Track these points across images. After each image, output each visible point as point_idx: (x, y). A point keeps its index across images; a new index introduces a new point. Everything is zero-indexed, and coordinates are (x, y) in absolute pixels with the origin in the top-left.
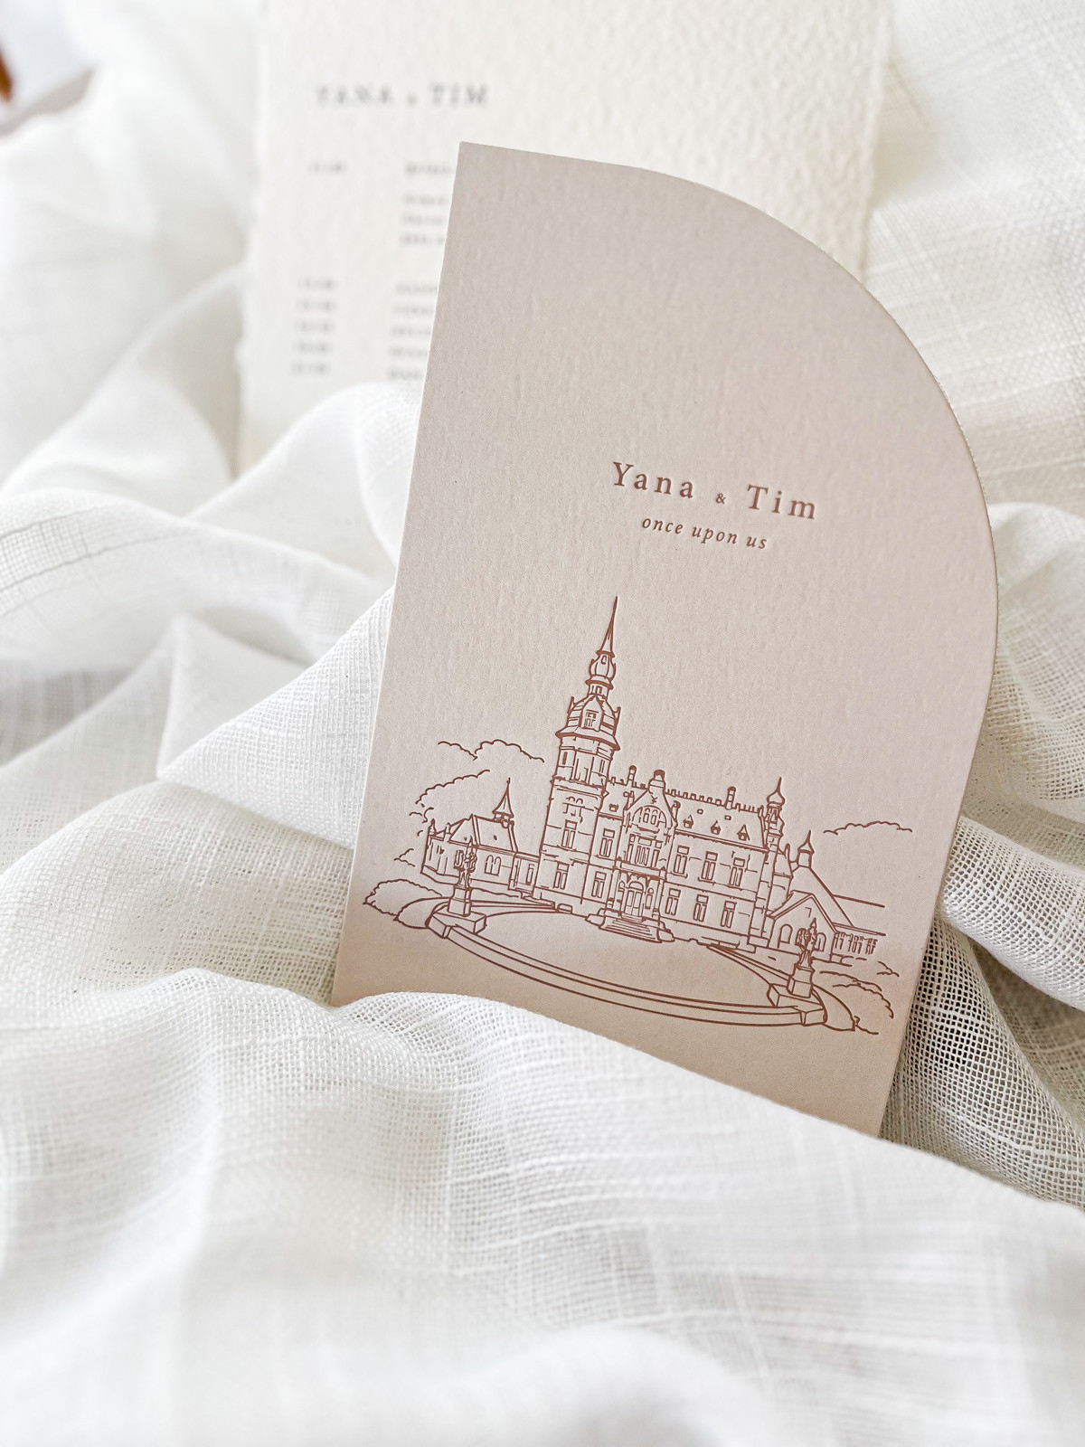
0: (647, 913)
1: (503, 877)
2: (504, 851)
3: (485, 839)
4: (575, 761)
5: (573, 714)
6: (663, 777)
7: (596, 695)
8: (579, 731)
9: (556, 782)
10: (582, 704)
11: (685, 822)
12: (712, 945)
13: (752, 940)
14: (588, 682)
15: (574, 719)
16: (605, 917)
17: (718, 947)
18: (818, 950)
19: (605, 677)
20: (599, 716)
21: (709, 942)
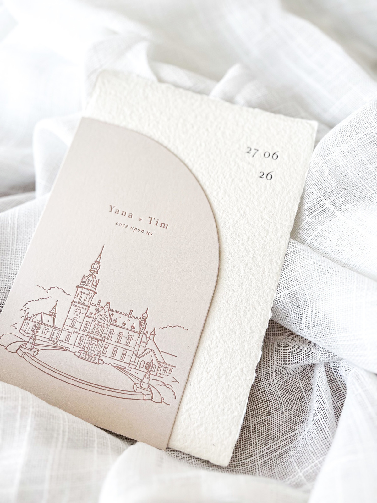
0: (96, 353)
1: (48, 336)
2: (50, 326)
3: (45, 321)
4: (81, 297)
5: (84, 281)
6: (109, 304)
7: (92, 275)
8: (84, 286)
9: (73, 303)
10: (87, 277)
11: (114, 321)
12: (117, 366)
13: (131, 366)
14: (90, 271)
15: (84, 282)
16: (81, 353)
17: (118, 368)
18: (152, 371)
19: (96, 269)
20: (92, 282)
21: (116, 365)
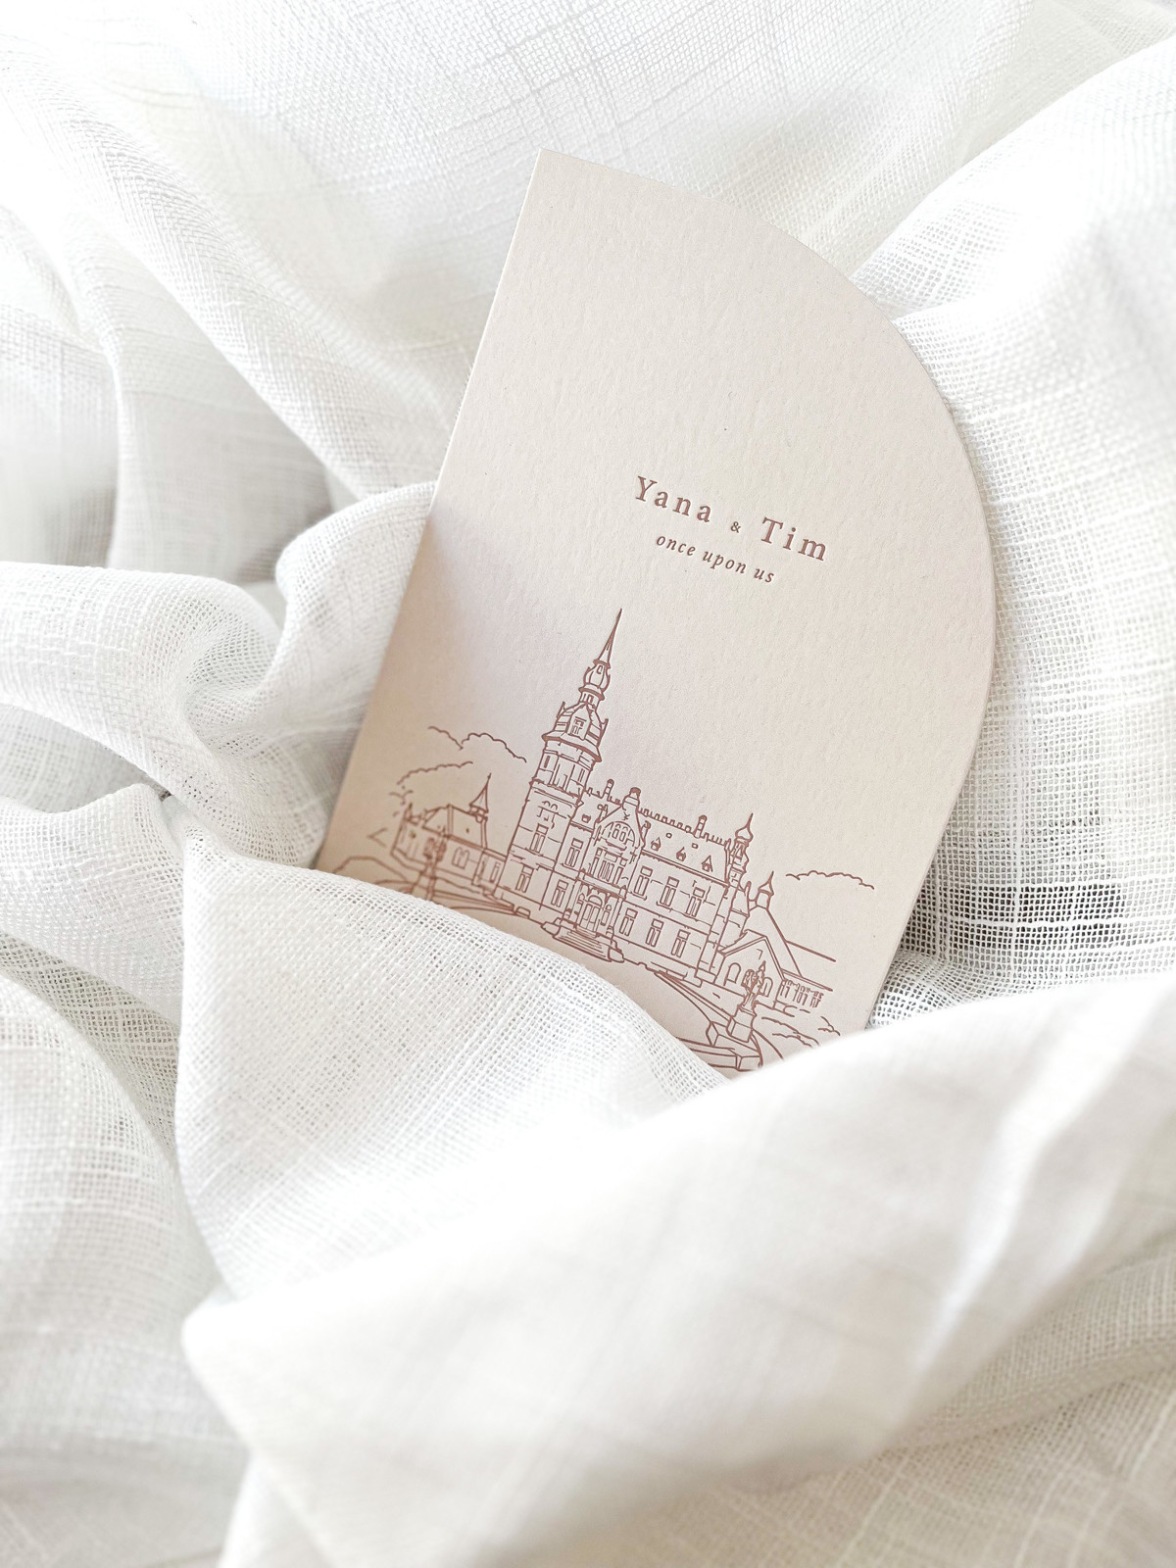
0: (602, 930)
1: (469, 871)
2: (472, 845)
3: (458, 832)
4: (557, 766)
5: (562, 719)
6: (638, 795)
7: (586, 703)
8: (565, 737)
9: (535, 784)
10: (572, 710)
11: (653, 843)
12: (660, 972)
13: (700, 974)
14: (581, 690)
15: (562, 724)
16: (560, 927)
17: (665, 975)
18: (763, 994)
19: (598, 687)
20: (586, 724)
21: (657, 969)
